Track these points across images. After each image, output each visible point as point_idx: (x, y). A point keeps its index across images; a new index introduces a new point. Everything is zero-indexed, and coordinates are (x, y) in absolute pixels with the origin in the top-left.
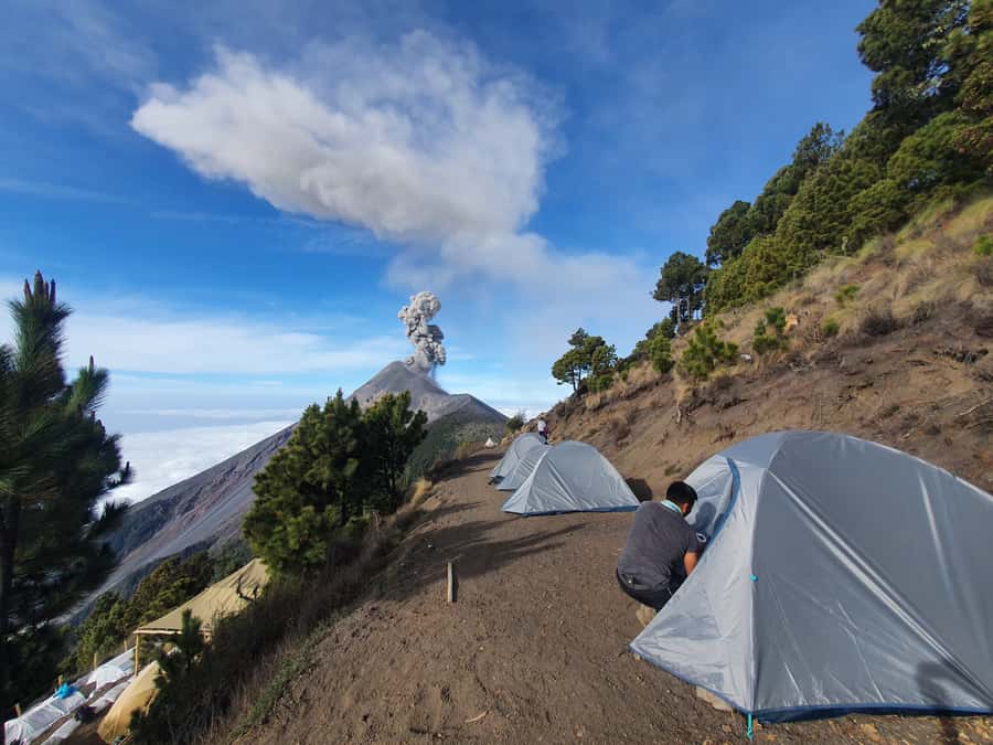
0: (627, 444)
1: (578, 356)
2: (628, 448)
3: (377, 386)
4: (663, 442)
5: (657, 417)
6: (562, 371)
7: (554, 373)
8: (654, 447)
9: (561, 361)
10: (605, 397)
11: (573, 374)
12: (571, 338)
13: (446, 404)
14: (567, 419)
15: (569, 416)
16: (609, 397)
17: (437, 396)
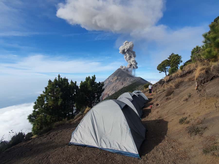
0: (170, 99)
1: (167, 62)
2: (170, 100)
3: (114, 75)
4: (187, 100)
5: (190, 85)
6: (161, 68)
7: (158, 69)
8: (182, 102)
9: (160, 64)
10: (172, 76)
11: (165, 69)
12: (169, 57)
13: (133, 80)
14: (162, 85)
15: (163, 84)
16: (173, 76)
17: (131, 78)
